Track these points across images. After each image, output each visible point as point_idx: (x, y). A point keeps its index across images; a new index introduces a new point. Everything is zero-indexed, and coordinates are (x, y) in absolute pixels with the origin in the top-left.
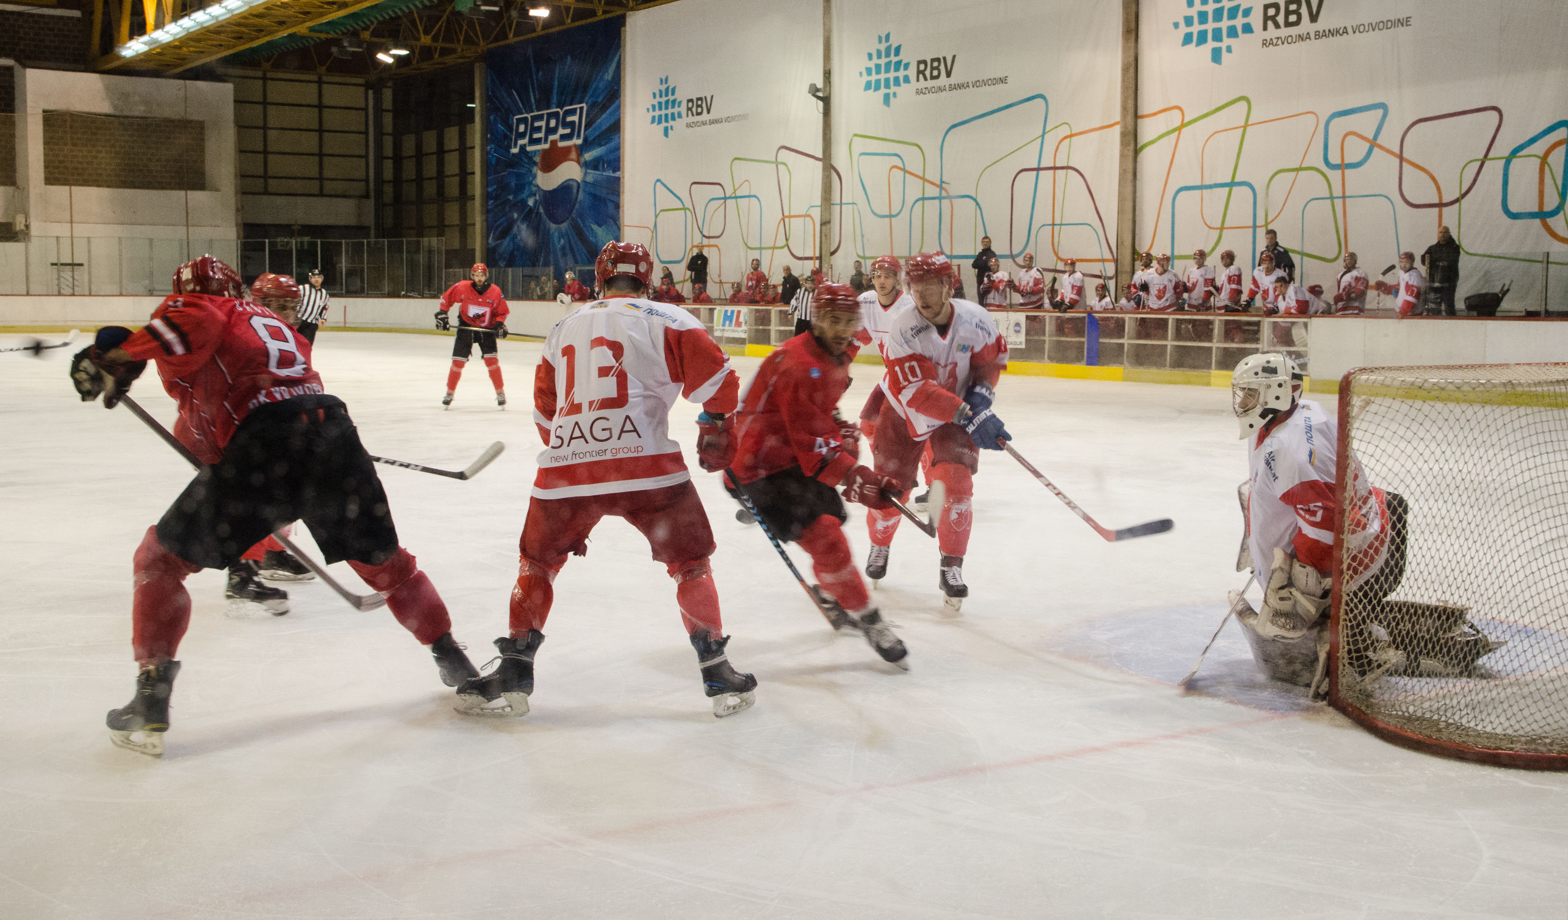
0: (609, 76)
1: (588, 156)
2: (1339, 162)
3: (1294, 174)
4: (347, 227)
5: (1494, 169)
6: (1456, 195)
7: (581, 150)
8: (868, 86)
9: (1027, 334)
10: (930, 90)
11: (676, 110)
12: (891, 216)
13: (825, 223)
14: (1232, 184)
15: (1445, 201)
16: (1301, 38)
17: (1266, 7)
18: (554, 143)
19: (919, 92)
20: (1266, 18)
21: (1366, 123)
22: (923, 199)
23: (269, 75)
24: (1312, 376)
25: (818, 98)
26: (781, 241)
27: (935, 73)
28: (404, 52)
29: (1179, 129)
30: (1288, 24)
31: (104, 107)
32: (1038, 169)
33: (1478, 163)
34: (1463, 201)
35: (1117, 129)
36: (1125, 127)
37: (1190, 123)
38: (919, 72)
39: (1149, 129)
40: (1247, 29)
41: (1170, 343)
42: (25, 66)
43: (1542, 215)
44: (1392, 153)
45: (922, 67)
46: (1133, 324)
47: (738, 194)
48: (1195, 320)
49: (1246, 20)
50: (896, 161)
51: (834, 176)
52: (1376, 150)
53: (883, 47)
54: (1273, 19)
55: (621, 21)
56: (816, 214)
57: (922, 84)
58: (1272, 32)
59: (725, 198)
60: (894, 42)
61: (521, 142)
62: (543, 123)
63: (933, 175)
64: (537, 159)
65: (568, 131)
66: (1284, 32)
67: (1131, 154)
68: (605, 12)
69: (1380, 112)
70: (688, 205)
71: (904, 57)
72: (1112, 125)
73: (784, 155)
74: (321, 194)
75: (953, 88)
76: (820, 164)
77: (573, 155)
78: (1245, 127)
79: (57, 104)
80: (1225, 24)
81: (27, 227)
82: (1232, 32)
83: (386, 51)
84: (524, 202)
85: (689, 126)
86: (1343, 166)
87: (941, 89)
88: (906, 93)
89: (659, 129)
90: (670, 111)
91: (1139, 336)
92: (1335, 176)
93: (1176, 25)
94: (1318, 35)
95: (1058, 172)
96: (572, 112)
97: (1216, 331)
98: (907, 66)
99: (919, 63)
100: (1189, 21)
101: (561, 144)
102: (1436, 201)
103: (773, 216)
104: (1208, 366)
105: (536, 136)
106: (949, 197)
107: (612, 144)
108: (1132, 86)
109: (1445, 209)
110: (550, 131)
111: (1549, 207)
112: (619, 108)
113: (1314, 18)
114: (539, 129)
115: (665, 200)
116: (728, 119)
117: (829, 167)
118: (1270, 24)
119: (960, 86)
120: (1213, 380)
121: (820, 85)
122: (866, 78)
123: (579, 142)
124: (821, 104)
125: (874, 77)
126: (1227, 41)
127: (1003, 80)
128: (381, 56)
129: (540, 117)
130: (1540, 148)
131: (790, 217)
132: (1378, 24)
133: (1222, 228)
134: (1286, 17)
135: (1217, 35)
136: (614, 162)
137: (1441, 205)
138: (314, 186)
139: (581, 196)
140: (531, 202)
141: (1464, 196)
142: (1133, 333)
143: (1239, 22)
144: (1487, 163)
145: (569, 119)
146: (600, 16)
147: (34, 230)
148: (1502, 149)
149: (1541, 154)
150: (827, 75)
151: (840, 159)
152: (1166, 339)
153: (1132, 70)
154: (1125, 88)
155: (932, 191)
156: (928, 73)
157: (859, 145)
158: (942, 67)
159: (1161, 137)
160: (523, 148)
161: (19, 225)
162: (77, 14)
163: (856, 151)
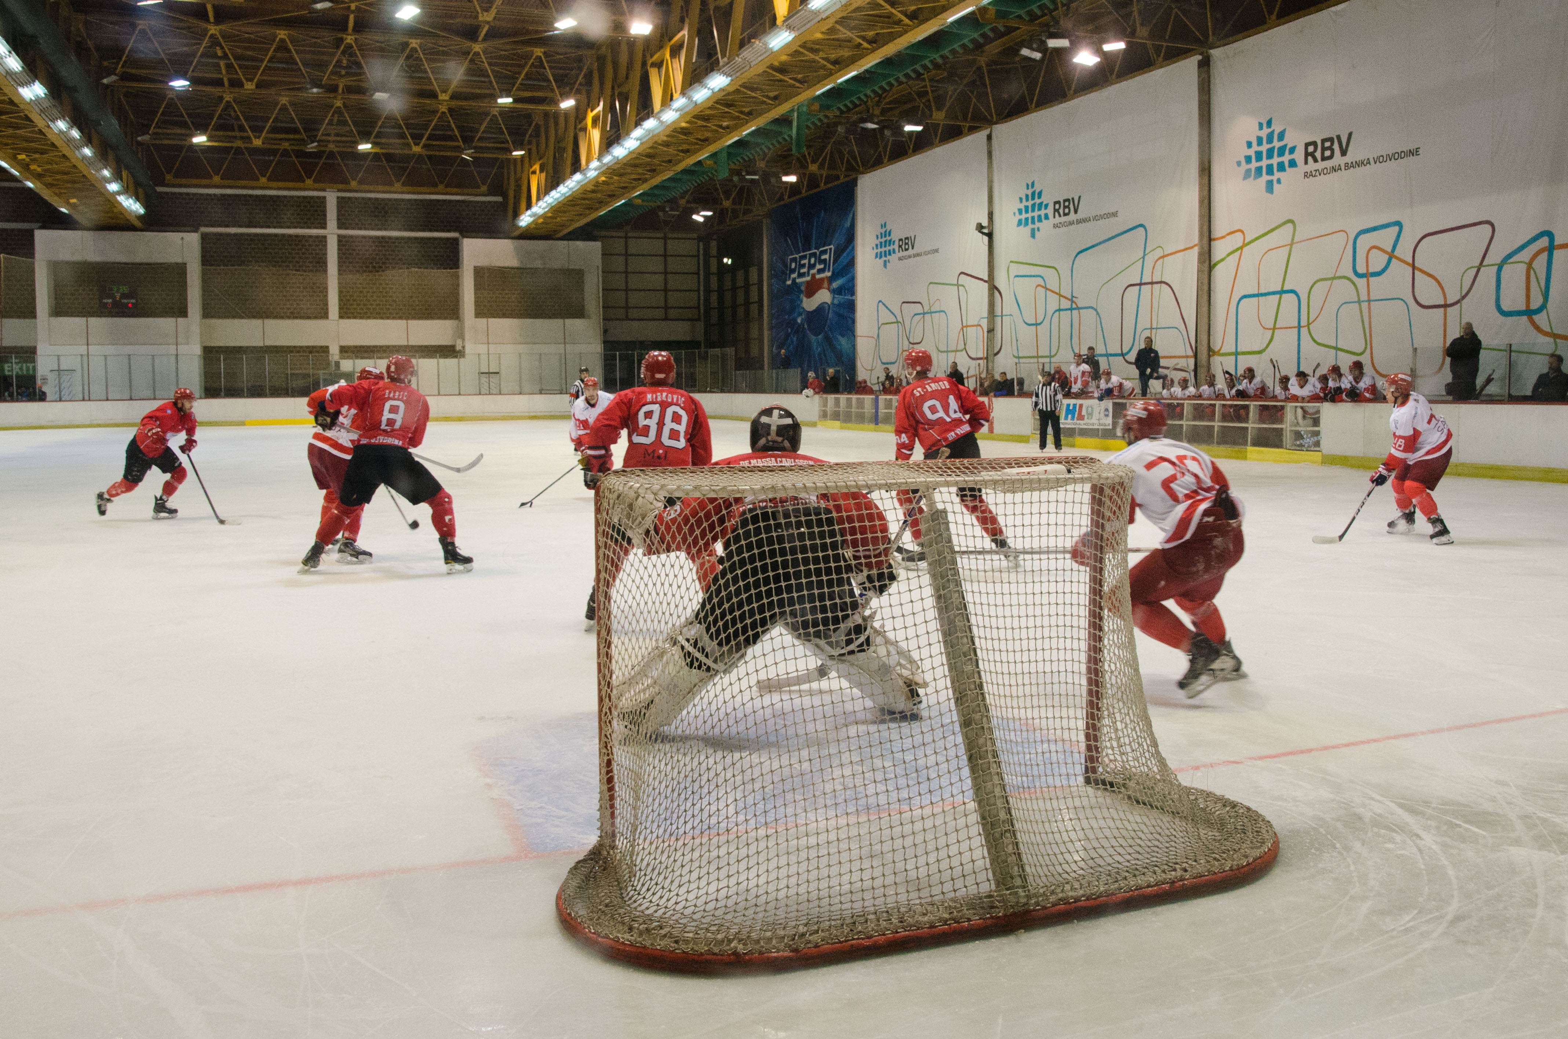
0: (848, 224)
1: (835, 285)
2: (1364, 271)
3: (1329, 282)
4: (684, 342)
5: (1488, 275)
6: (1458, 297)
7: (831, 280)
8: (1020, 223)
9: (1114, 417)
10: (1063, 225)
11: (891, 248)
12: (1037, 324)
13: (991, 331)
14: (1282, 292)
15: (1449, 302)
16: (1334, 169)
17: (1307, 145)
18: (813, 276)
19: (1055, 226)
20: (1307, 154)
21: (1385, 239)
22: (1059, 310)
23: (630, 234)
24: (1324, 452)
25: (983, 233)
26: (961, 346)
27: (1067, 211)
28: (709, 213)
29: (1241, 248)
30: (1324, 159)
31: (514, 263)
32: (1140, 284)
33: (1475, 270)
34: (1464, 302)
35: (1196, 250)
36: (1202, 248)
37: (1250, 242)
38: (1055, 210)
39: (1220, 249)
40: (1292, 163)
41: (1217, 424)
42: (464, 237)
43: (1529, 313)
44: (1407, 263)
45: (1057, 206)
46: (1191, 409)
47: (933, 310)
48: (1236, 405)
49: (1291, 157)
50: (1039, 281)
51: (996, 294)
52: (1394, 260)
53: (1029, 192)
54: (1312, 155)
55: (854, 183)
56: (985, 324)
57: (1058, 220)
58: (1312, 166)
59: (924, 314)
60: (1037, 188)
61: (794, 276)
62: (806, 261)
63: (1066, 292)
64: (803, 288)
65: (822, 266)
66: (1321, 165)
67: (1206, 269)
68: (846, 176)
69: (1397, 228)
70: (900, 319)
71: (1045, 199)
72: (1192, 247)
73: (963, 279)
74: (666, 319)
75: (1079, 222)
76: (986, 285)
77: (826, 284)
78: (1291, 245)
79: (483, 262)
80: (1275, 161)
81: (464, 347)
82: (1281, 167)
83: (698, 213)
84: (795, 320)
85: (900, 259)
86: (1367, 275)
87: (1071, 223)
88: (1046, 226)
89: (880, 262)
90: (888, 248)
91: (1195, 419)
92: (1361, 283)
93: (1239, 164)
94: (1348, 166)
95: (1155, 286)
96: (825, 252)
97: (1251, 414)
98: (1046, 206)
99: (1055, 203)
100: (1248, 159)
101: (818, 277)
102: (1442, 303)
103: (956, 325)
104: (1245, 443)
105: (802, 271)
106: (1078, 308)
107: (849, 276)
108: (1207, 215)
109: (1449, 309)
110: (812, 266)
111: (1534, 305)
112: (853, 248)
113: (1344, 153)
114: (803, 266)
115: (885, 316)
116: (927, 253)
117: (993, 288)
118: (1310, 159)
119: (1084, 220)
120: (1249, 455)
121: (985, 223)
122: (1018, 217)
123: (829, 274)
124: (986, 239)
125: (1024, 216)
126: (1277, 175)
127: (1115, 214)
128: (695, 217)
129: (804, 257)
130: (1526, 255)
131: (967, 326)
132: (1394, 155)
133: (1274, 329)
134: (1323, 154)
135: (1270, 170)
136: (849, 288)
137: (1445, 306)
138: (660, 313)
139: (830, 315)
140: (799, 321)
141: (1463, 297)
142: (1190, 416)
143: (1286, 158)
144: (1482, 269)
145: (823, 257)
146: (842, 179)
147: (468, 350)
148: (1495, 257)
149: (1527, 261)
150: (991, 215)
151: (1001, 281)
152: (1213, 420)
153: (1206, 201)
154: (1201, 216)
155: (1066, 304)
156: (1061, 211)
157: (1015, 270)
158: (1071, 206)
159: (1229, 255)
160: (794, 280)
161: (458, 348)
162: (499, 199)
163: (1012, 275)
